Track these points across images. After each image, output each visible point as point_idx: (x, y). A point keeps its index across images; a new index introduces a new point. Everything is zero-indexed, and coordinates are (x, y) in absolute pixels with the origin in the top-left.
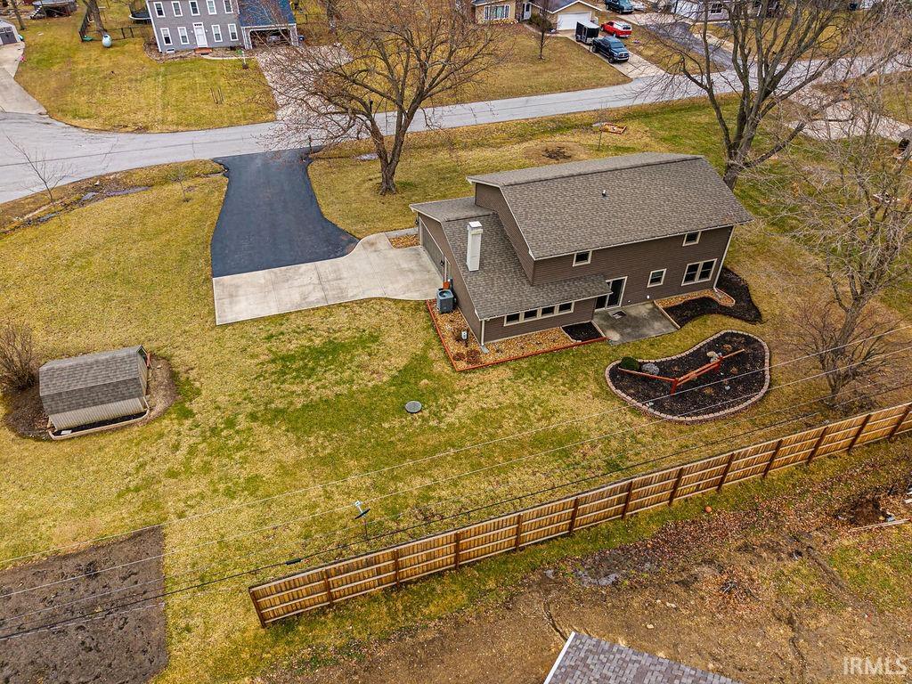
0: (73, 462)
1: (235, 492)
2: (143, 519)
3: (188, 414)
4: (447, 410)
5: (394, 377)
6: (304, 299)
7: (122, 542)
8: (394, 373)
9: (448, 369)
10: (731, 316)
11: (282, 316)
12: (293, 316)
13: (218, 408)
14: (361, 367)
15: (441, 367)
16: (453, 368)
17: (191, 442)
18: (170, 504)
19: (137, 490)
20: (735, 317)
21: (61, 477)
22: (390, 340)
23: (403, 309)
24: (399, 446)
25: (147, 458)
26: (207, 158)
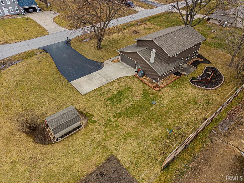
0: (70, 146)
1: (126, 138)
2: (106, 155)
3: (95, 122)
4: (162, 101)
5: (143, 96)
6: (102, 82)
7: (105, 163)
8: (141, 95)
9: (154, 91)
10: (204, 63)
11: (100, 88)
12: (102, 87)
13: (102, 117)
14: (132, 96)
15: (152, 91)
16: (155, 90)
17: (102, 129)
18: (110, 148)
19: (97, 147)
20: (205, 63)
21: (70, 152)
22: (133, 87)
23: (130, 78)
24: (159, 113)
25: (93, 138)
26: (36, 48)
